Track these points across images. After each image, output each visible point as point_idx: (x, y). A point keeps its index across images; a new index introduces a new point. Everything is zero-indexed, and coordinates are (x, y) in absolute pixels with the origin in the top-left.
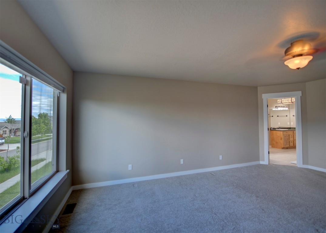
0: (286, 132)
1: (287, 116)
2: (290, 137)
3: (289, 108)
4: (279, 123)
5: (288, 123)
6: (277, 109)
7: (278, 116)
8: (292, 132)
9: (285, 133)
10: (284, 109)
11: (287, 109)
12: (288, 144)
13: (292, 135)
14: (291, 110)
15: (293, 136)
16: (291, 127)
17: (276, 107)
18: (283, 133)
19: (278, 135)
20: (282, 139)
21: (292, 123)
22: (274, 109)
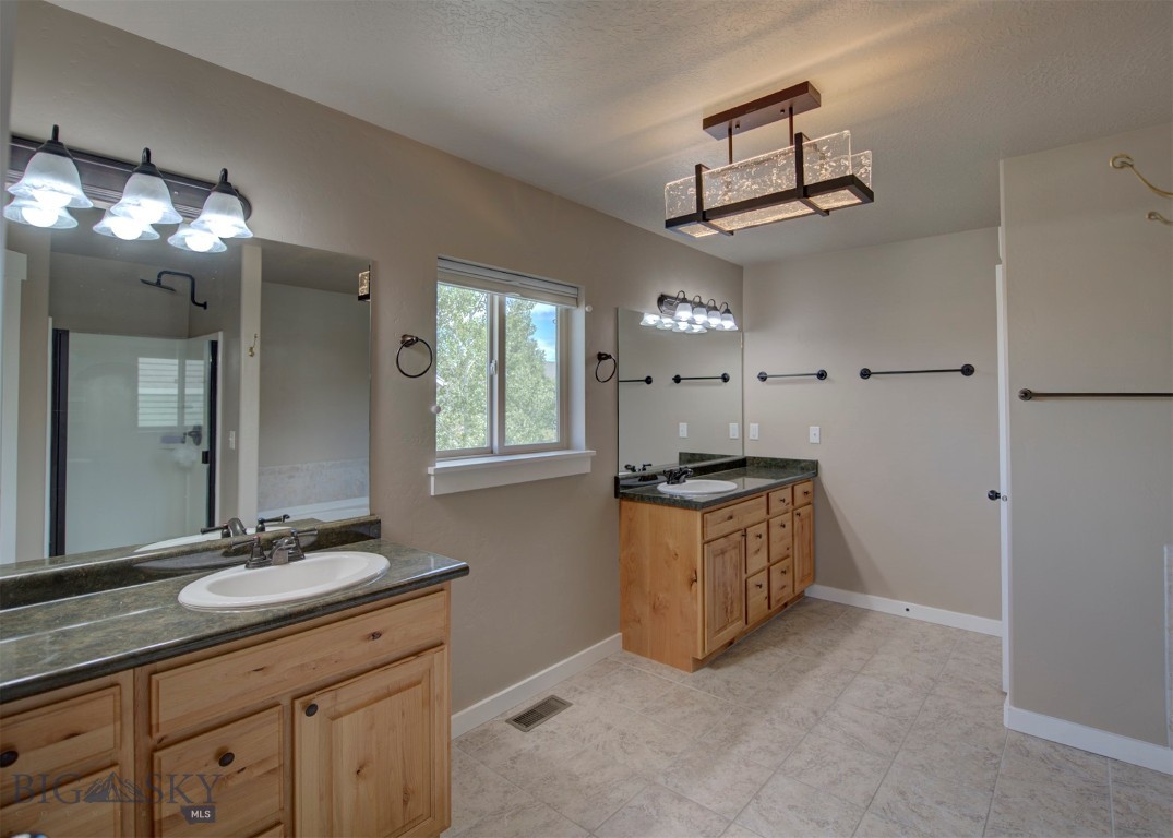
0: (726, 512)
1: (725, 378)
2: (753, 544)
3: (739, 321)
4: (683, 429)
5: (734, 430)
6: (667, 322)
7: (677, 379)
8: (764, 499)
9: (719, 524)
10: (715, 321)
11: (729, 324)
12: (736, 614)
13: (762, 528)
14: (746, 334)
15: (764, 537)
16: (750, 453)
17: (662, 300)
18: (703, 527)
19: (671, 546)
20: (695, 584)
21: (753, 430)
22: (650, 319)
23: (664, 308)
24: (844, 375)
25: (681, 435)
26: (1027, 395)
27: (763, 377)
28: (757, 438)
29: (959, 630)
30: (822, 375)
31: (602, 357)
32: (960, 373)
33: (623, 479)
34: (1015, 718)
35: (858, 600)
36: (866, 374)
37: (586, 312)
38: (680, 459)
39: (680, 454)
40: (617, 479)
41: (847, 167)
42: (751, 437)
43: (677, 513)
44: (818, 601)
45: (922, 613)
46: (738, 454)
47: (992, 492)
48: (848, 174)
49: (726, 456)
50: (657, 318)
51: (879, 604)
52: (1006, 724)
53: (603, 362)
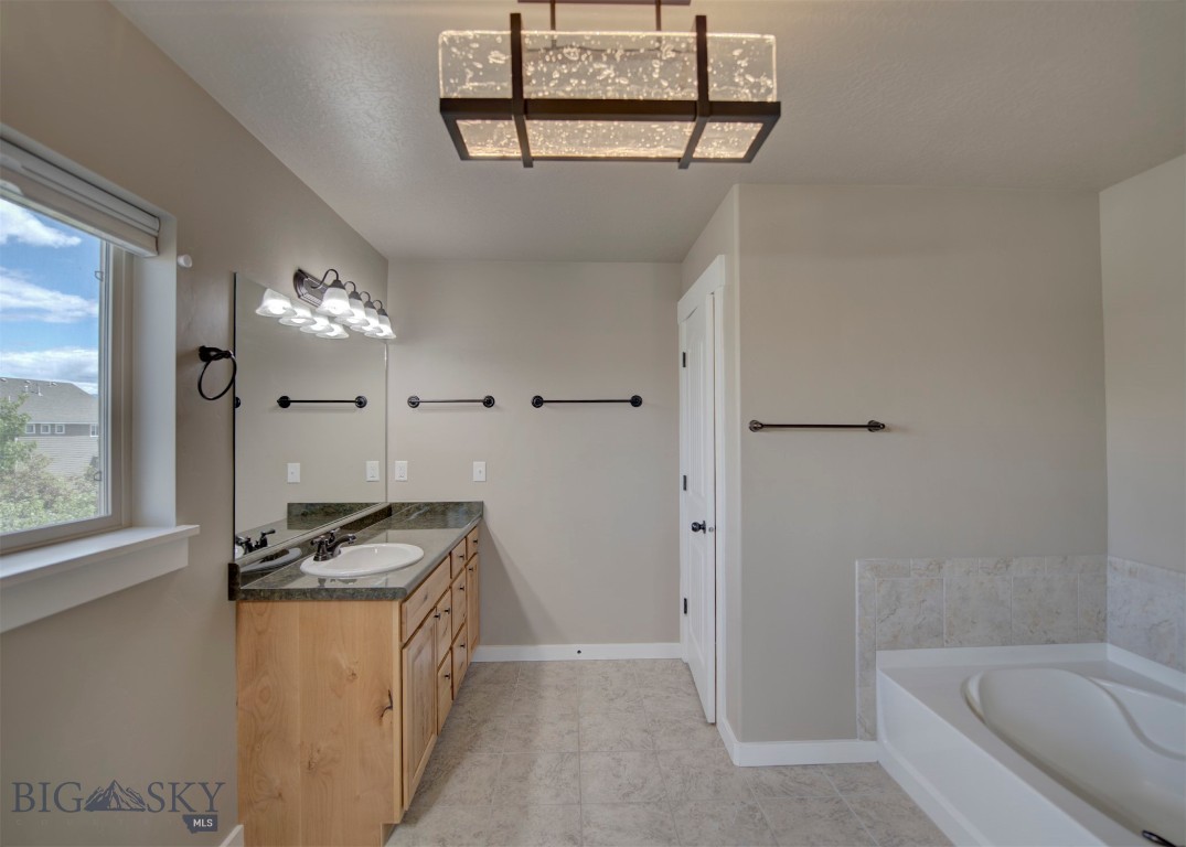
0: (422, 591)
1: (361, 403)
2: (442, 623)
4: (294, 472)
5: (374, 470)
6: (302, 315)
7: (284, 402)
8: (448, 560)
9: (417, 611)
11: (387, 330)
12: (429, 729)
14: (404, 346)
16: (394, 499)
17: (300, 277)
18: (401, 623)
19: (344, 663)
20: (388, 712)
21: (400, 469)
22: (275, 305)
23: (303, 290)
24: (514, 401)
25: (291, 479)
26: (757, 427)
27: (414, 403)
28: (406, 478)
29: (628, 661)
30: (489, 402)
31: (207, 355)
32: (629, 404)
33: (244, 565)
34: (746, 754)
35: (528, 653)
36: (538, 402)
37: (179, 268)
38: (289, 512)
39: (290, 505)
40: (233, 569)
41: (769, 91)
42: (397, 478)
43: (357, 609)
44: (484, 665)
45: (595, 652)
46: (380, 500)
47: (695, 524)
48: (770, 100)
49: (367, 505)
50: (287, 304)
51: (549, 652)
52: (736, 762)
53: (214, 363)
